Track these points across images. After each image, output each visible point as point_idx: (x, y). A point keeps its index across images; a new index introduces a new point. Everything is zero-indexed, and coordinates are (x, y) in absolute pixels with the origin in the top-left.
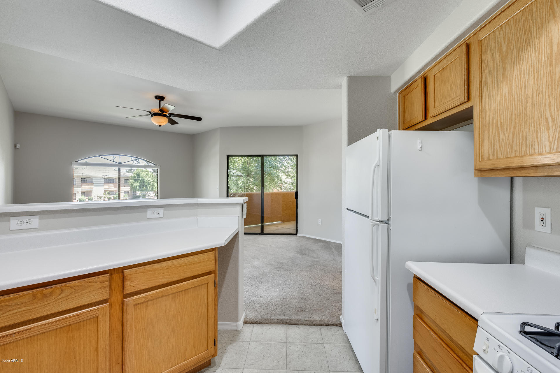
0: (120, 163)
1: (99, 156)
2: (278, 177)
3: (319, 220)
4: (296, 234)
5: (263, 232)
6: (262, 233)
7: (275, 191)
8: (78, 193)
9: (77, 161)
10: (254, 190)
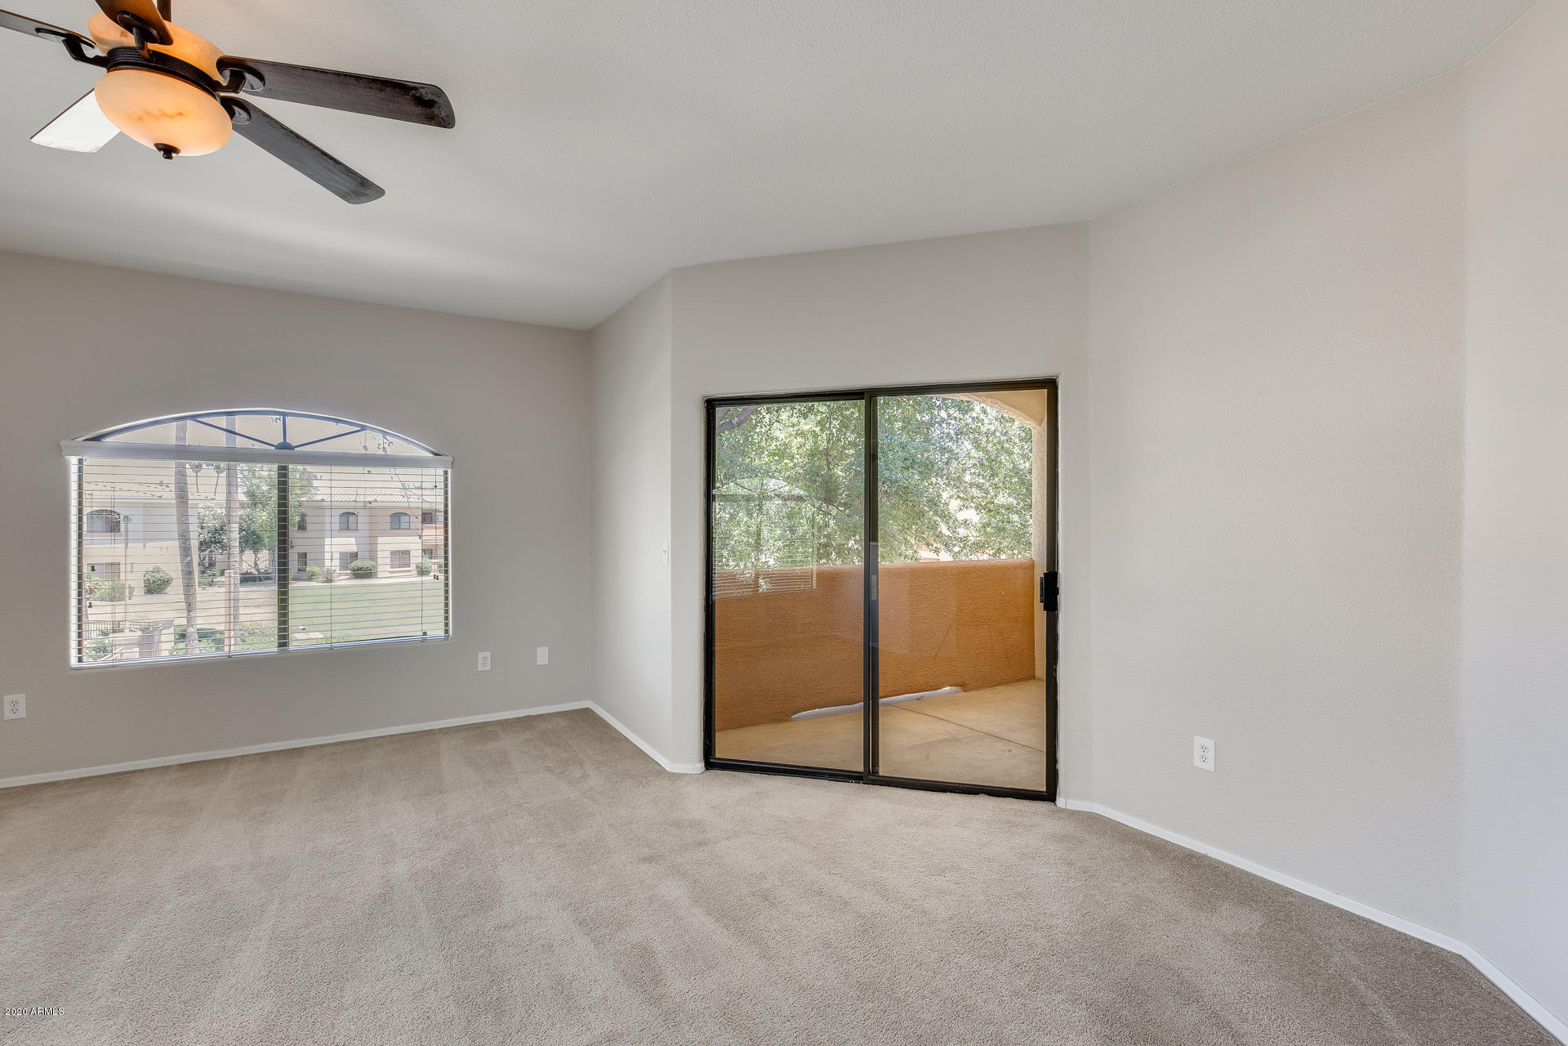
0: (285, 446)
1: (193, 418)
2: (933, 503)
3: (1199, 741)
4: (1049, 795)
5: (875, 773)
6: (869, 775)
7: (926, 555)
8: (93, 567)
9: (97, 439)
10: (849, 549)
